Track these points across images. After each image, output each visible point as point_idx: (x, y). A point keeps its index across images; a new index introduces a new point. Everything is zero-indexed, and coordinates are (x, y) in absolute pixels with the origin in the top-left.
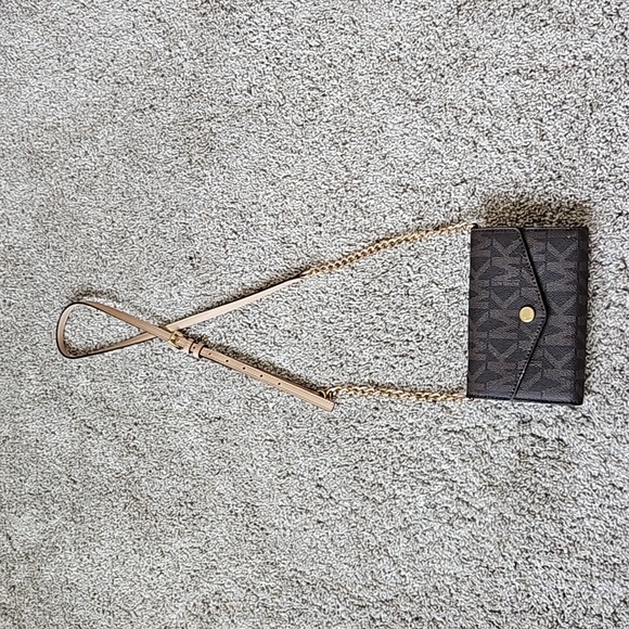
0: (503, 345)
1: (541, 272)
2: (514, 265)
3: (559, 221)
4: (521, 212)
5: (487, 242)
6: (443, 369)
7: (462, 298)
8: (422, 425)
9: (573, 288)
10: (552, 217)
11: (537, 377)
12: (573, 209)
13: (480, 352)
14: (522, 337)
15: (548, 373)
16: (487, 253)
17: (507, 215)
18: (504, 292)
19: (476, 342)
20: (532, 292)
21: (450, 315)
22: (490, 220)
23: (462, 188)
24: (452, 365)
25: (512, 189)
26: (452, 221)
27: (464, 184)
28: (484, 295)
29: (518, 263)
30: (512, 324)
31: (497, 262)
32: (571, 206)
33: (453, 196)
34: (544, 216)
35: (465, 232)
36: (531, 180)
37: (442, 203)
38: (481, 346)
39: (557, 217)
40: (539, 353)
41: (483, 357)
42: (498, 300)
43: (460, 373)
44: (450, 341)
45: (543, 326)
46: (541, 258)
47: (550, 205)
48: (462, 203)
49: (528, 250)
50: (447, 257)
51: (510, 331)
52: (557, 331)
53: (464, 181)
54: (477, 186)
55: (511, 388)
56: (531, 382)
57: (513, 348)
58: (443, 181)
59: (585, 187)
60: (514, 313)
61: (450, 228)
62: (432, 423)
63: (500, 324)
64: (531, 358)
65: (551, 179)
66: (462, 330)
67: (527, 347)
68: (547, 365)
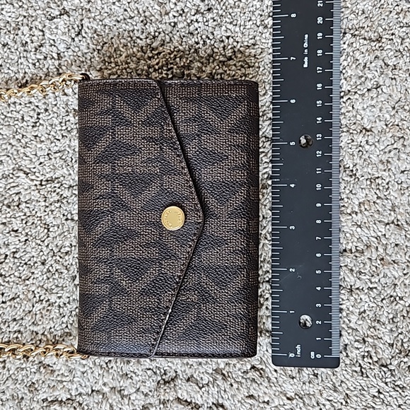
0: (135, 269)
1: (192, 150)
2: (151, 139)
3: (211, 76)
4: (154, 62)
5: (106, 102)
6: (38, 306)
7: (66, 193)
8: (8, 396)
9: (241, 176)
10: (200, 70)
11: (191, 317)
12: (230, 59)
13: (99, 281)
14: (167, 254)
15: (208, 311)
16: (108, 121)
17: (133, 65)
18: (137, 183)
19: (92, 264)
20: (179, 183)
21: (49, 220)
22: (106, 73)
23: (61, 23)
24: (53, 298)
25: (140, 26)
26: (47, 75)
27: (65, 17)
28: (103, 188)
29: (156, 135)
30: (150, 234)
31: (124, 134)
32: (229, 53)
33: (47, 35)
34: (188, 67)
35: (69, 91)
36: (167, 14)
37: (30, 47)
38: (101, 271)
39: (208, 70)
40: (193, 279)
41: (104, 289)
42: (127, 196)
43: (66, 311)
44: (50, 261)
45: (198, 236)
46: (193, 128)
47: (196, 51)
48: (62, 47)
49: (171, 115)
50: (41, 131)
51: (148, 245)
52: (219, 242)
53: (65, 12)
54: (85, 22)
55: (150, 338)
56: (181, 326)
57: (153, 272)
58: (31, 12)
59: (249, 24)
60: (152, 216)
61: (44, 83)
62: (22, 391)
63: (131, 235)
64: (181, 287)
65: (197, 12)
66: (67, 243)
67: (174, 269)
68: (205, 297)
